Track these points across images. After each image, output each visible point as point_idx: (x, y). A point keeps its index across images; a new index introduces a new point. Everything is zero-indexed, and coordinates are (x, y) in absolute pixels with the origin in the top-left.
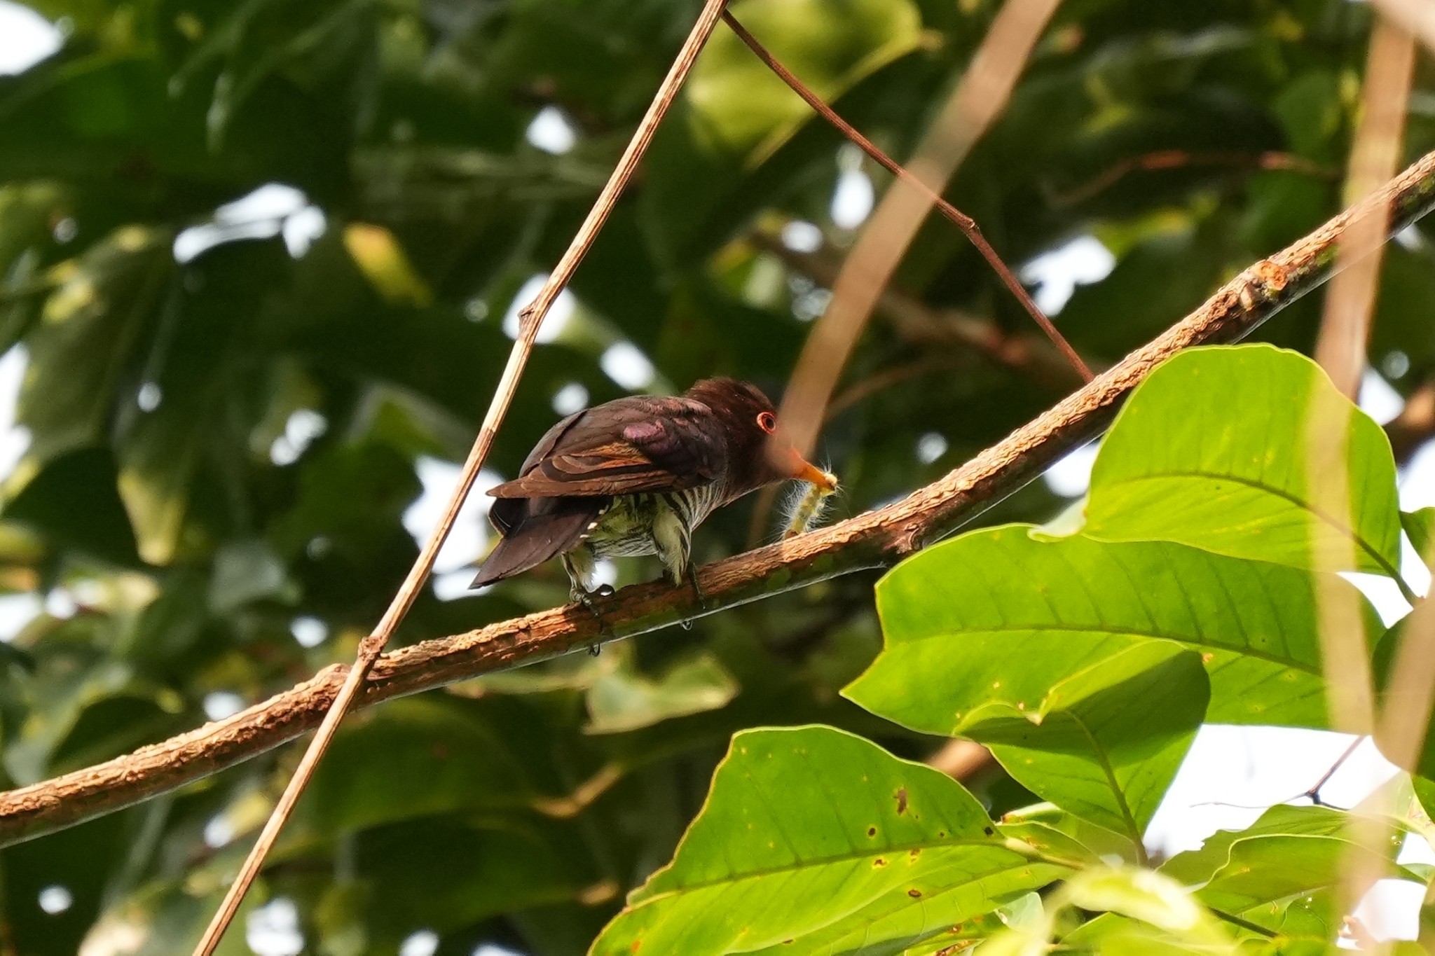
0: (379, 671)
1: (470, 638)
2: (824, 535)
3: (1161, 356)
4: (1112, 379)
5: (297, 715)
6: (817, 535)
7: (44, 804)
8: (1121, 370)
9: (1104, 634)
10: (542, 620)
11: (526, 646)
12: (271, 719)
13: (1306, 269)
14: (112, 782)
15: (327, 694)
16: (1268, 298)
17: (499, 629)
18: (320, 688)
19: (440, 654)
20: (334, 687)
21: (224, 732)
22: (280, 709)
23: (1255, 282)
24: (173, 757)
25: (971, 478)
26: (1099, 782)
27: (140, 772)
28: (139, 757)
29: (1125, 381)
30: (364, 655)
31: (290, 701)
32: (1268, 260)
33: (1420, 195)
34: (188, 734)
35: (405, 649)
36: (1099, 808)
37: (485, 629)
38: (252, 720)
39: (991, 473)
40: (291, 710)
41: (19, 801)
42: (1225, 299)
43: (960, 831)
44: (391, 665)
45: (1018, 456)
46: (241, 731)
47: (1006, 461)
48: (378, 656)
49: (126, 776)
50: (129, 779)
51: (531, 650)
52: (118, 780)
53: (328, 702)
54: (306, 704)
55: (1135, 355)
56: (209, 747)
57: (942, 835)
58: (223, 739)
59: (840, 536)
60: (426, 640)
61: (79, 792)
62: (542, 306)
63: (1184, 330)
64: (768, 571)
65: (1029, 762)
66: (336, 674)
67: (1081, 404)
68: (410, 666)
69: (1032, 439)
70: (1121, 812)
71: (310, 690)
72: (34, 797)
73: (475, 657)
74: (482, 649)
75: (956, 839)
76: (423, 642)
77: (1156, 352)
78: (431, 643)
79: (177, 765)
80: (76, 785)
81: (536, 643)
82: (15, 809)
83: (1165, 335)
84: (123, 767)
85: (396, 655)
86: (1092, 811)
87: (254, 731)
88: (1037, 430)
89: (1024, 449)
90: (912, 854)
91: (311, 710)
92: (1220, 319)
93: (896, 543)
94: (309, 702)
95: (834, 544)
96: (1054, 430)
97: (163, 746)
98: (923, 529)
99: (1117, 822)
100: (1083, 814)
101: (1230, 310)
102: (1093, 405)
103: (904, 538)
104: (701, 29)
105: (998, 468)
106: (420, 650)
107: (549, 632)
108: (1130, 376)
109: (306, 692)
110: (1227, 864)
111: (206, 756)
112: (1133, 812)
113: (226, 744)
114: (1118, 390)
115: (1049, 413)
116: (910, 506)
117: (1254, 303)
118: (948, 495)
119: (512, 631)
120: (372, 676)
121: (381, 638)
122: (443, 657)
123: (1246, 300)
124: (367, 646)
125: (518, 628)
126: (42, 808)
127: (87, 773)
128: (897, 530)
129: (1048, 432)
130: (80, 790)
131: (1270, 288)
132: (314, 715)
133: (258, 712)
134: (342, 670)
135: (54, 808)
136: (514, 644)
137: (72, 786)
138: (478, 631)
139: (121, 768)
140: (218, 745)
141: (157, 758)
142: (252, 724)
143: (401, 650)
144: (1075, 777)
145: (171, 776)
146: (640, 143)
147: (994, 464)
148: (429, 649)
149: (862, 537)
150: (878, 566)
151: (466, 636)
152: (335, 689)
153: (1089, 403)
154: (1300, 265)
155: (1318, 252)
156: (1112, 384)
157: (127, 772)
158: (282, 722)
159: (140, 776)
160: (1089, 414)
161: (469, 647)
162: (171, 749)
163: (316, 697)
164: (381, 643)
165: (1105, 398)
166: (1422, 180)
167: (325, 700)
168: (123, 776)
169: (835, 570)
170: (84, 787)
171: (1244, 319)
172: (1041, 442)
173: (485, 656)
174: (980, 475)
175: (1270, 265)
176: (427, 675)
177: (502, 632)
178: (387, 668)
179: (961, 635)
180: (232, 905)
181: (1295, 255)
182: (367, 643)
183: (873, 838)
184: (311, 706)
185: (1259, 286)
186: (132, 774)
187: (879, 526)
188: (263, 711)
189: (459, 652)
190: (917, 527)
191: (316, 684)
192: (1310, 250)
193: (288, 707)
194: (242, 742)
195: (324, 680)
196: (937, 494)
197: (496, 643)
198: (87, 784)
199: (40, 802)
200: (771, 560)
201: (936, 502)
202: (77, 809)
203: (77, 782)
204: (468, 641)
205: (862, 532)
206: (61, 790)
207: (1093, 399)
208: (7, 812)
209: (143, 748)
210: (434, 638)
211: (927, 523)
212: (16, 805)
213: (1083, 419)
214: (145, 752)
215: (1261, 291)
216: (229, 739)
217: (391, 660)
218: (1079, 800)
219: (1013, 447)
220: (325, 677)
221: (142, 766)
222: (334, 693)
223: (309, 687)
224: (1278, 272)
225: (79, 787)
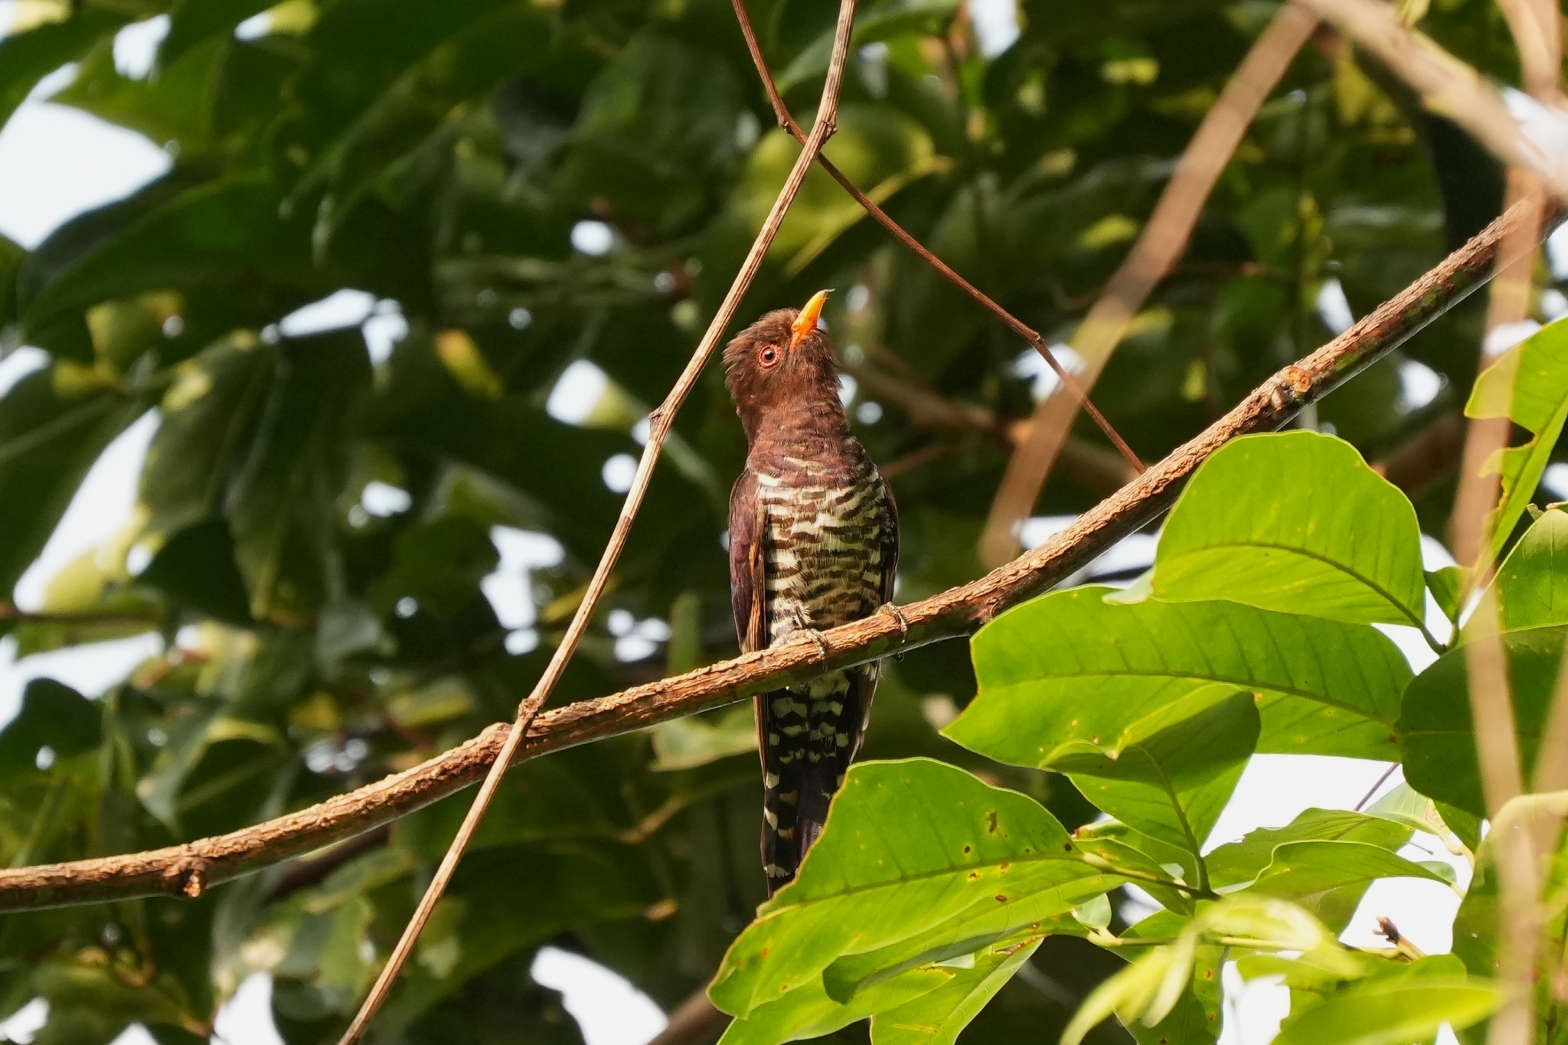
0: (536, 729)
1: (613, 700)
2: (917, 608)
3: (1204, 450)
4: (1162, 471)
5: (467, 768)
6: (911, 608)
7: (252, 847)
8: (1170, 462)
9: (1167, 678)
10: (675, 684)
11: (662, 707)
12: (444, 772)
13: (1327, 373)
14: (309, 828)
15: (491, 750)
16: (1295, 398)
17: (639, 692)
18: (486, 744)
19: (588, 714)
20: (497, 743)
21: (403, 783)
22: (451, 763)
23: (1284, 385)
24: (360, 805)
25: (1042, 558)
26: (1164, 804)
27: (332, 819)
28: (332, 806)
29: (1174, 472)
30: (524, 714)
31: (460, 756)
32: (1294, 366)
33: (1424, 308)
34: (373, 785)
35: (558, 710)
36: (1163, 827)
37: (626, 692)
38: (428, 773)
39: (1060, 553)
40: (461, 763)
41: (229, 844)
42: (1258, 400)
43: (1042, 848)
44: (547, 724)
45: (1082, 539)
46: (418, 782)
47: (1073, 543)
48: (536, 714)
49: (321, 823)
50: (323, 825)
51: (666, 710)
52: (314, 826)
53: (493, 756)
54: (473, 759)
55: (1182, 449)
56: (391, 797)
57: (1028, 851)
58: (404, 789)
59: (931, 609)
60: (576, 702)
61: (281, 837)
62: (670, 410)
63: (1223, 427)
64: (869, 640)
65: (1103, 788)
66: (499, 732)
67: (1136, 492)
68: (563, 724)
69: (1095, 523)
70: (1182, 829)
71: (477, 746)
72: (242, 841)
73: (619, 717)
74: (624, 710)
75: (1040, 855)
76: (573, 704)
77: (1199, 446)
78: (580, 705)
79: (364, 812)
80: (278, 830)
81: (670, 704)
82: (226, 852)
83: (1207, 431)
84: (319, 815)
85: (551, 715)
86: (1157, 828)
87: (430, 783)
88: (1099, 515)
89: (1088, 532)
90: (1002, 868)
91: (478, 764)
92: (1255, 417)
93: (979, 615)
94: (477, 756)
95: (926, 616)
96: (1113, 515)
97: (352, 796)
98: (1002, 603)
99: (1179, 838)
100: (1149, 832)
101: (1262, 409)
102: (1146, 493)
103: (986, 610)
104: (801, 167)
105: (1066, 548)
106: (571, 711)
107: (682, 694)
108: (1178, 468)
109: (473, 748)
110: (1270, 865)
111: (389, 804)
112: (1193, 830)
113: (406, 793)
114: (1167, 480)
115: (1108, 500)
116: (990, 582)
117: (1283, 403)
118: (1023, 573)
119: (650, 694)
120: (530, 734)
121: (538, 699)
122: (588, 717)
123: (1277, 401)
124: (527, 707)
125: (655, 691)
126: (249, 850)
127: (287, 820)
128: (979, 603)
129: (1108, 517)
130: (281, 835)
131: (1297, 390)
132: (481, 768)
133: (433, 766)
134: (504, 729)
135: (259, 850)
136: (652, 704)
137: (274, 831)
138: (619, 694)
139: (316, 815)
140: (399, 794)
141: (347, 807)
142: (427, 776)
143: (555, 711)
144: (1144, 800)
145: (359, 822)
146: (751, 267)
147: (1063, 545)
148: (579, 710)
149: (950, 610)
150: (964, 635)
151: (610, 698)
152: (499, 746)
153: (1143, 491)
154: (1321, 370)
155: (1337, 358)
156: (1162, 475)
157: (321, 818)
158: (453, 774)
159: (333, 822)
160: (1144, 500)
161: (613, 707)
162: (358, 798)
163: (482, 752)
164: (539, 703)
165: (1157, 487)
166: (1425, 295)
167: (491, 755)
168: (318, 823)
169: (926, 637)
170: (285, 832)
171: (1275, 417)
172: (1102, 525)
173: (627, 715)
174: (1051, 555)
175: (1296, 370)
176: (577, 733)
177: (642, 695)
178: (543, 726)
179: (1045, 681)
180: (414, 932)
181: (1318, 361)
182: (527, 704)
183: (968, 855)
184: (478, 760)
185: (1287, 388)
186: (326, 820)
187: (964, 600)
188: (437, 765)
189: (605, 712)
190: (997, 600)
191: (482, 741)
192: (1330, 356)
193: (459, 761)
194: (419, 792)
195: (489, 738)
196: (1014, 572)
197: (636, 704)
198: (287, 829)
199: (247, 845)
200: (872, 630)
201: (1013, 579)
202: (278, 851)
203: (278, 828)
204: (612, 702)
205: (950, 606)
206: (265, 835)
207: (1147, 488)
208: (220, 854)
209: (335, 798)
210: (583, 700)
211: (1005, 597)
212: (226, 848)
213: (1138, 505)
214: (336, 801)
215: (1289, 392)
216: (408, 790)
217: (547, 720)
218: (1147, 821)
219: (1078, 530)
220: (490, 735)
221: (334, 812)
222: (497, 749)
223: (476, 744)
224: (1304, 376)
225: (280, 832)
